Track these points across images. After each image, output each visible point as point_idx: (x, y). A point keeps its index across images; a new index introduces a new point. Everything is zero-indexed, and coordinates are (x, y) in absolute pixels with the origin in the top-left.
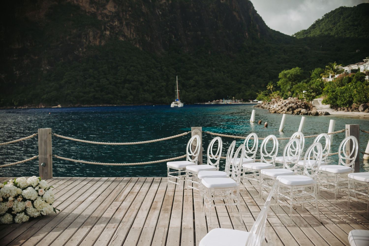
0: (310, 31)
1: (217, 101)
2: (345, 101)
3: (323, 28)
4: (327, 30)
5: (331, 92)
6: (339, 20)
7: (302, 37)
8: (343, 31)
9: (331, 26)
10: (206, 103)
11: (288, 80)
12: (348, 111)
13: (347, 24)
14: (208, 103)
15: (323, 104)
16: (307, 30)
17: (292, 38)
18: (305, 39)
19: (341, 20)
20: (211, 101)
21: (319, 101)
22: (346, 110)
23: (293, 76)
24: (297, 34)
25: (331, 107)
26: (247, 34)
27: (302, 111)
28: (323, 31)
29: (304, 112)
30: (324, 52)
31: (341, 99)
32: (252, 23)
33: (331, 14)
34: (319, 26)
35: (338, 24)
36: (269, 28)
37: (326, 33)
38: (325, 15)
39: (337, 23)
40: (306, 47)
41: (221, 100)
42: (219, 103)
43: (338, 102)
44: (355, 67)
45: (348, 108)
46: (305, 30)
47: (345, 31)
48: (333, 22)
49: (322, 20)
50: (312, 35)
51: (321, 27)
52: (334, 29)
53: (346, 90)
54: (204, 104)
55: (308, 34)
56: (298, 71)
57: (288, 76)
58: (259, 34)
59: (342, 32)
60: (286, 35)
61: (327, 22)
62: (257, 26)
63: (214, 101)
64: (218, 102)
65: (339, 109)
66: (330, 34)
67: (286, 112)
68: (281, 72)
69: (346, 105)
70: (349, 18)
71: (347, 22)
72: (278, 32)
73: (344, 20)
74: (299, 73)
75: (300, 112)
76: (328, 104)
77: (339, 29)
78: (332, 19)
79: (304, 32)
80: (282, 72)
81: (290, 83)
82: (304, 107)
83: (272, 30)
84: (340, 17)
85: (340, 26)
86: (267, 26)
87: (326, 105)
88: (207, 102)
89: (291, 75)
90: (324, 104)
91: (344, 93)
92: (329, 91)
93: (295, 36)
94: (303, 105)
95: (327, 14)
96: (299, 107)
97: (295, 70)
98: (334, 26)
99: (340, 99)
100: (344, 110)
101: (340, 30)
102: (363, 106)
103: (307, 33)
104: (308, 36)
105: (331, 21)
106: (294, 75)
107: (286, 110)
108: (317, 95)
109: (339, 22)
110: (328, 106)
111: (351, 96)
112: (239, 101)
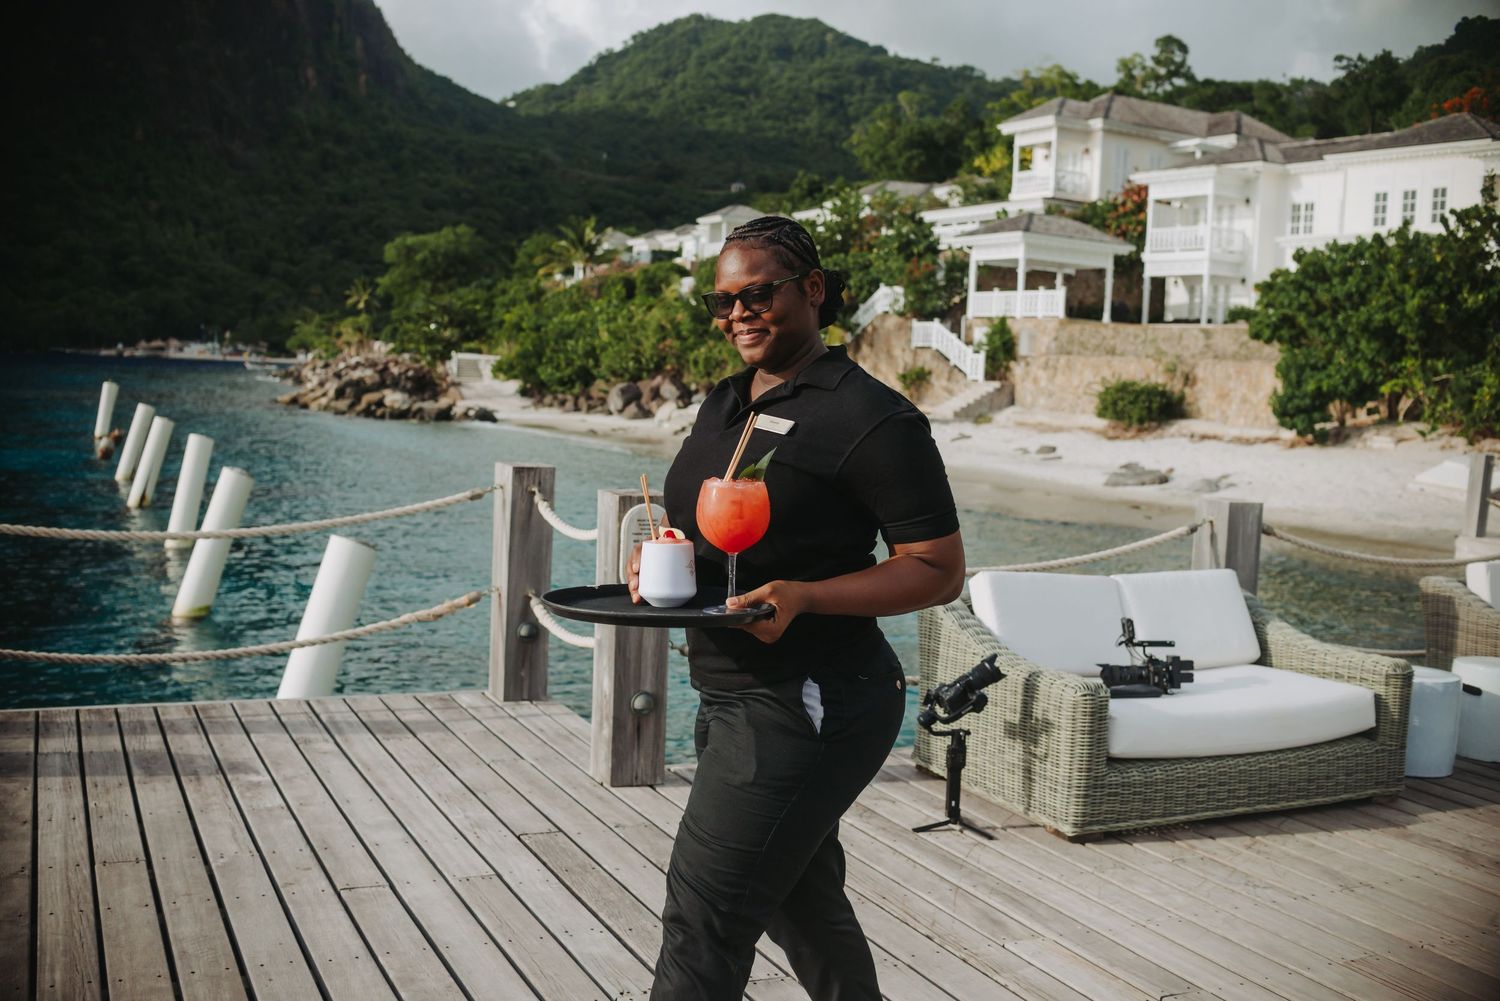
0: (573, 93)
1: (158, 343)
2: (568, 371)
3: (621, 87)
4: (634, 96)
5: (531, 329)
6: (684, 62)
7: (539, 111)
8: (695, 106)
9: (652, 82)
10: (104, 352)
11: (418, 273)
12: (577, 409)
13: (712, 82)
14: (112, 352)
15: (496, 377)
16: (563, 86)
17: (501, 109)
18: (548, 121)
19: (692, 62)
20: (131, 343)
21: (482, 365)
22: (570, 404)
23: (440, 259)
24: (523, 97)
25: (524, 393)
26: (310, 73)
27: (388, 401)
28: (620, 96)
29: (396, 406)
30: (613, 179)
31: (555, 360)
32: (336, 27)
33: (656, 35)
34: (611, 75)
35: (679, 79)
36: (409, 60)
37: (633, 106)
38: (634, 37)
39: (676, 73)
40: (548, 151)
41: (174, 343)
42: (164, 354)
43: (545, 373)
44: (666, 240)
45: (576, 398)
46: (553, 87)
47: (703, 109)
48: (663, 67)
49: (624, 53)
50: (577, 105)
51: (616, 81)
52: (665, 92)
53: (581, 324)
54: (94, 352)
55: (564, 102)
56: (466, 239)
57: (419, 257)
58: (363, 78)
59: (690, 111)
60: (476, 96)
61: (640, 66)
62: (359, 43)
63: (143, 344)
64: (162, 349)
65: (548, 399)
66: (644, 110)
67: (332, 400)
68: (392, 240)
69: (573, 387)
70: (722, 60)
71: (711, 75)
72: (446, 82)
73: (701, 64)
74: (465, 250)
75: (380, 403)
76: (515, 377)
77: (681, 95)
78: (660, 55)
79: (551, 92)
80: (398, 241)
81: (428, 285)
82: (409, 385)
83: (420, 67)
84: (689, 53)
85: (684, 86)
86: (401, 51)
87: (508, 379)
88: (112, 345)
89: (434, 253)
90: (502, 376)
91: (570, 336)
92: (524, 325)
93: (512, 104)
94: (408, 378)
95: (642, 34)
96: (388, 382)
97: (452, 237)
98: (664, 85)
99: (551, 360)
100: (563, 403)
101: (683, 102)
102: (623, 391)
103: (560, 98)
104: (563, 110)
105: (655, 62)
106: (446, 255)
107: (331, 393)
108: (467, 338)
109: (684, 70)
110: (514, 385)
111: (592, 353)
112: (249, 349)
